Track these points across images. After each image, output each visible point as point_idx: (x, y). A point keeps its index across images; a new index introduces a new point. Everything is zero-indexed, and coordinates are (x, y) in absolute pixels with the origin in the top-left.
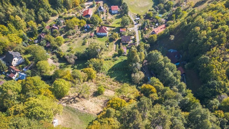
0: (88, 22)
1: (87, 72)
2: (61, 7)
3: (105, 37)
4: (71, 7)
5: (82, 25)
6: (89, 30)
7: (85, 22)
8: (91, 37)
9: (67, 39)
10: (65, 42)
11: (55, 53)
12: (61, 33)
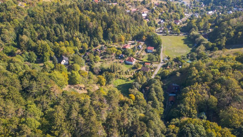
0: (123, 53)
1: (99, 78)
2: (109, 40)
3: (130, 65)
4: (117, 41)
5: (118, 53)
6: (122, 58)
7: (121, 52)
8: (120, 62)
9: (102, 60)
10: (101, 62)
11: (90, 65)
12: (101, 55)
